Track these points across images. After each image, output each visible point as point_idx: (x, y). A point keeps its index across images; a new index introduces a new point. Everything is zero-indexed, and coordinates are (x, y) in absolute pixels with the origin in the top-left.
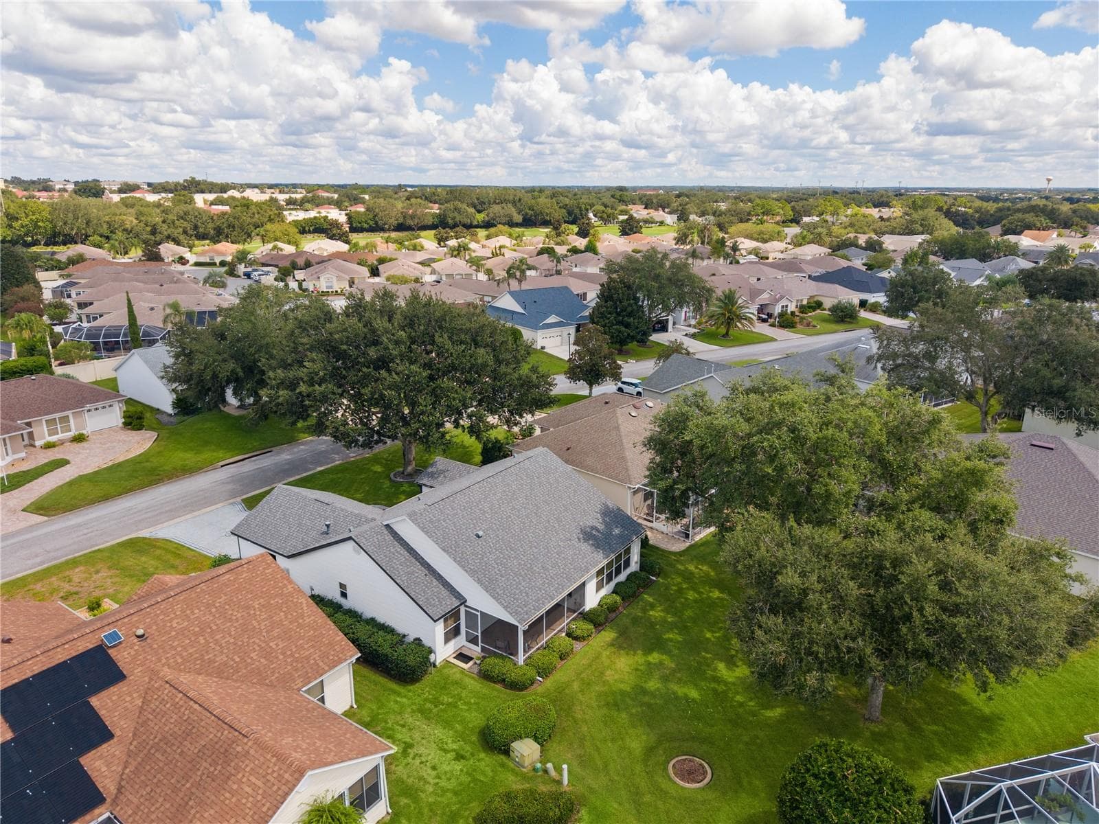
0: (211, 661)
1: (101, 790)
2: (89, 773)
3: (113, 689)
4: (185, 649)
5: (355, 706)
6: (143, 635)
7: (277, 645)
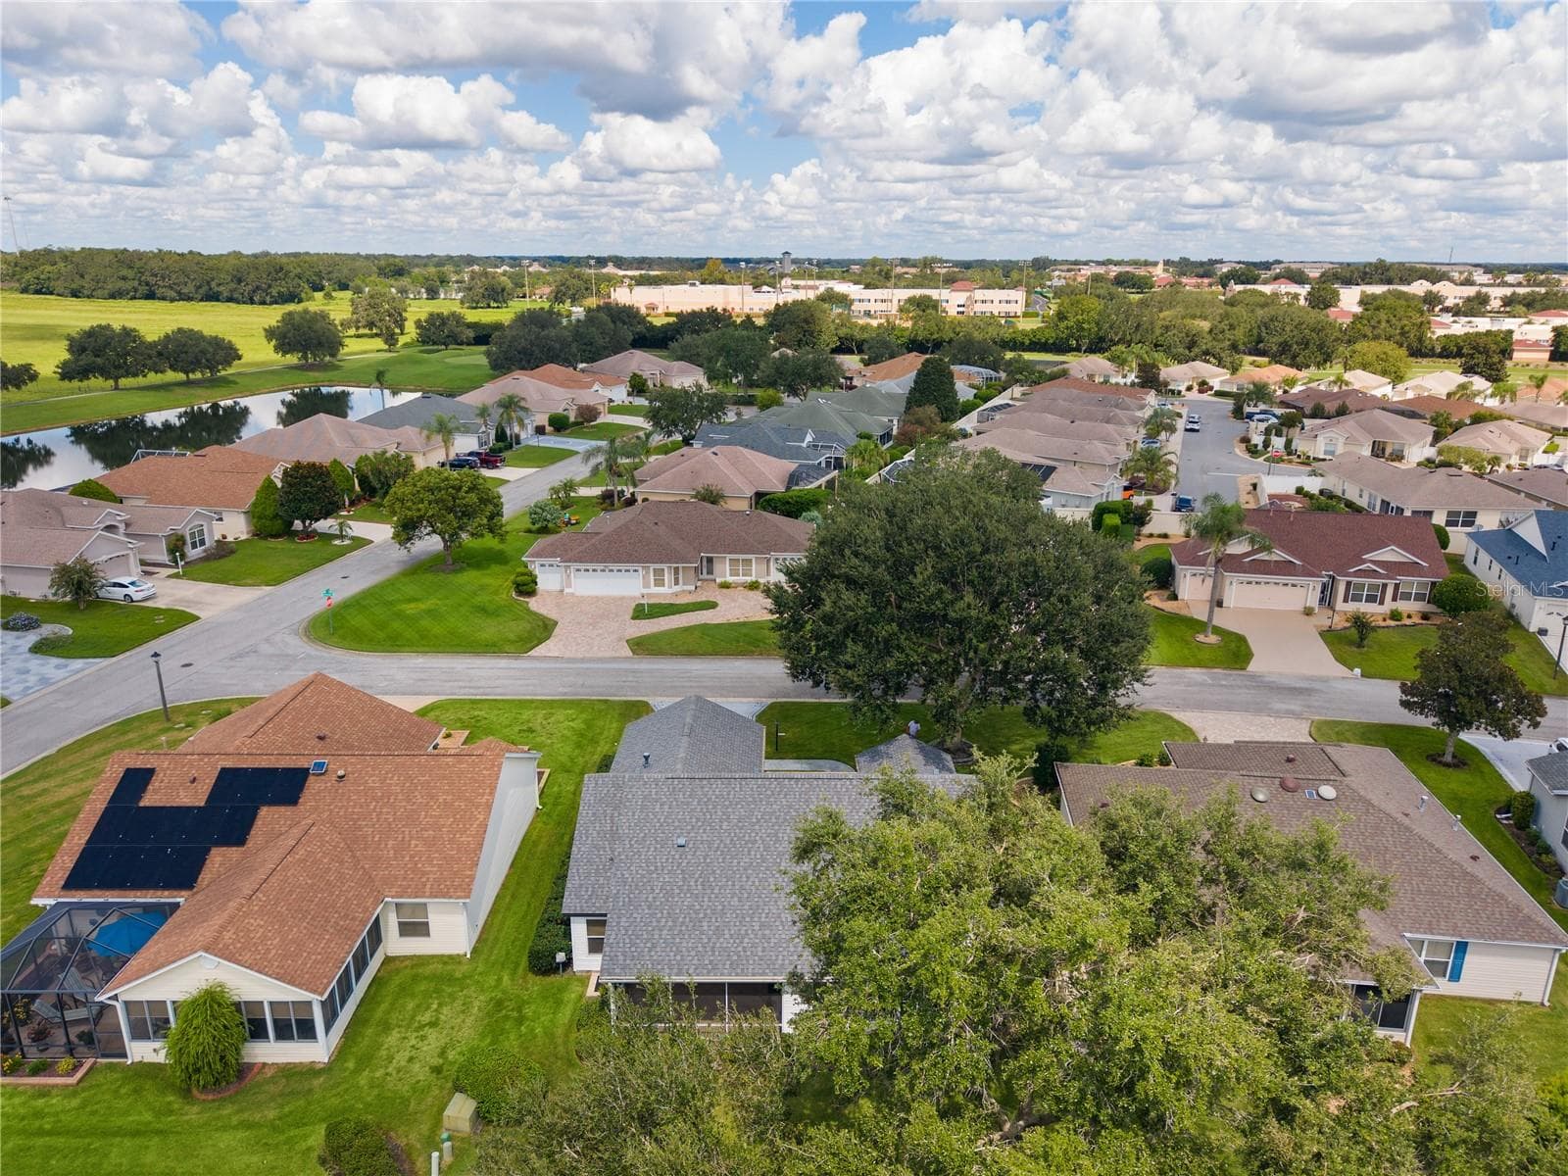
0: (360, 828)
1: (200, 879)
2: (207, 862)
3: (282, 809)
4: (354, 807)
5: (468, 956)
6: (343, 777)
7: (416, 846)
